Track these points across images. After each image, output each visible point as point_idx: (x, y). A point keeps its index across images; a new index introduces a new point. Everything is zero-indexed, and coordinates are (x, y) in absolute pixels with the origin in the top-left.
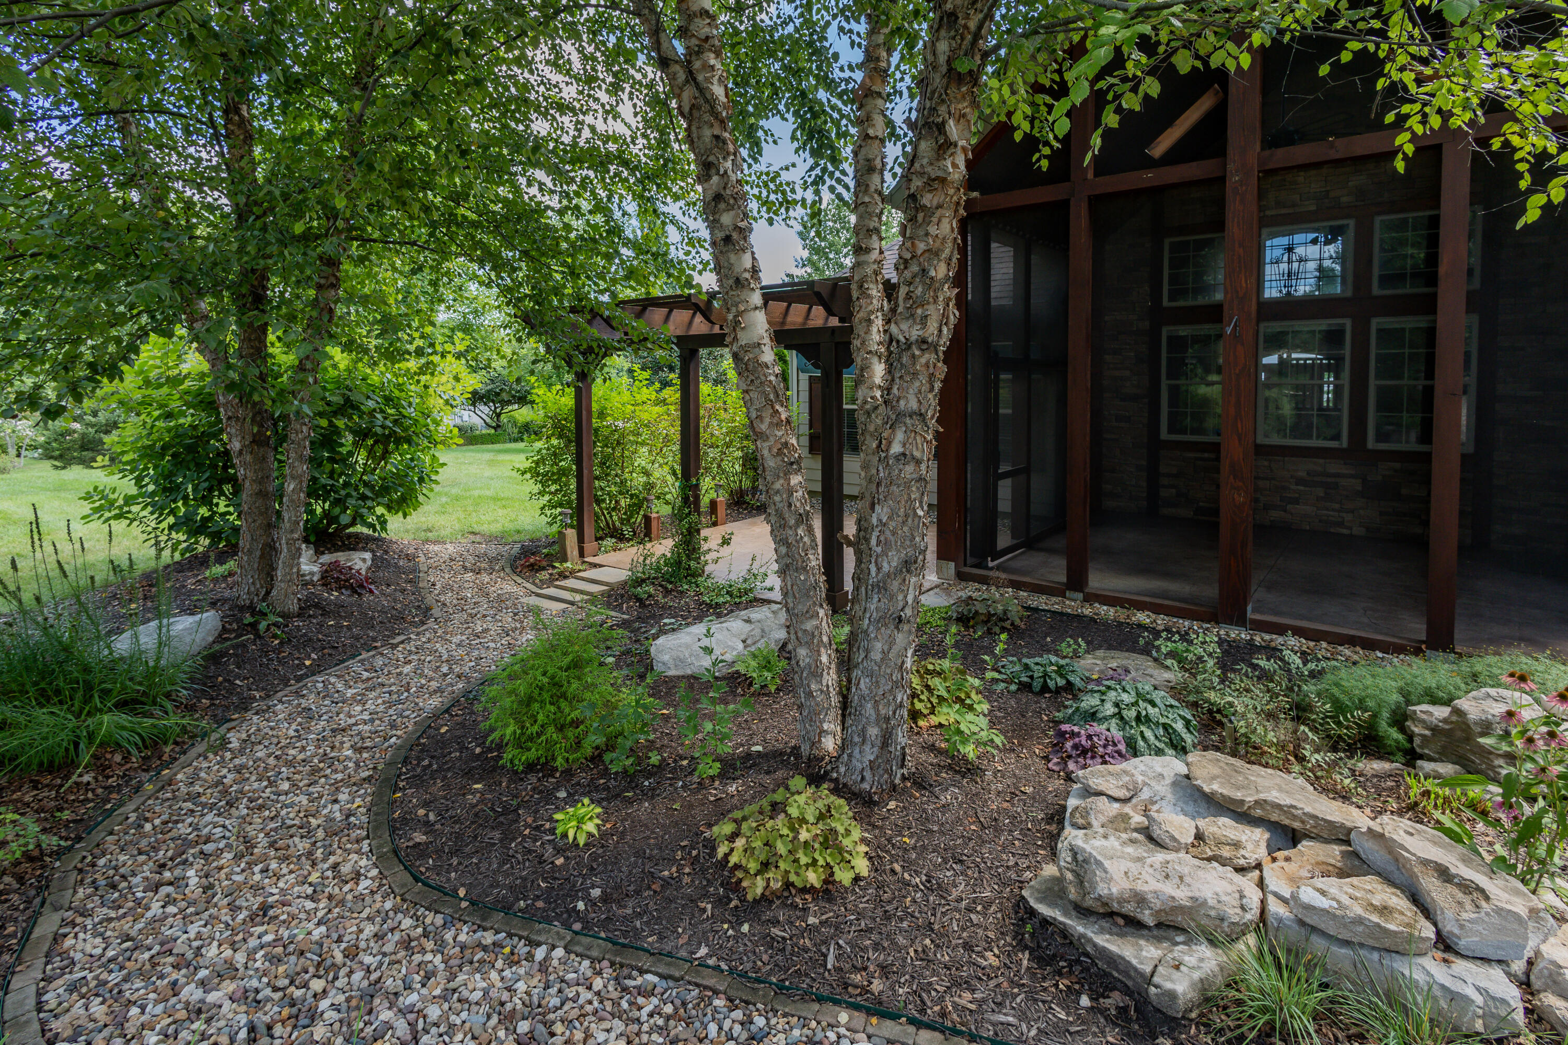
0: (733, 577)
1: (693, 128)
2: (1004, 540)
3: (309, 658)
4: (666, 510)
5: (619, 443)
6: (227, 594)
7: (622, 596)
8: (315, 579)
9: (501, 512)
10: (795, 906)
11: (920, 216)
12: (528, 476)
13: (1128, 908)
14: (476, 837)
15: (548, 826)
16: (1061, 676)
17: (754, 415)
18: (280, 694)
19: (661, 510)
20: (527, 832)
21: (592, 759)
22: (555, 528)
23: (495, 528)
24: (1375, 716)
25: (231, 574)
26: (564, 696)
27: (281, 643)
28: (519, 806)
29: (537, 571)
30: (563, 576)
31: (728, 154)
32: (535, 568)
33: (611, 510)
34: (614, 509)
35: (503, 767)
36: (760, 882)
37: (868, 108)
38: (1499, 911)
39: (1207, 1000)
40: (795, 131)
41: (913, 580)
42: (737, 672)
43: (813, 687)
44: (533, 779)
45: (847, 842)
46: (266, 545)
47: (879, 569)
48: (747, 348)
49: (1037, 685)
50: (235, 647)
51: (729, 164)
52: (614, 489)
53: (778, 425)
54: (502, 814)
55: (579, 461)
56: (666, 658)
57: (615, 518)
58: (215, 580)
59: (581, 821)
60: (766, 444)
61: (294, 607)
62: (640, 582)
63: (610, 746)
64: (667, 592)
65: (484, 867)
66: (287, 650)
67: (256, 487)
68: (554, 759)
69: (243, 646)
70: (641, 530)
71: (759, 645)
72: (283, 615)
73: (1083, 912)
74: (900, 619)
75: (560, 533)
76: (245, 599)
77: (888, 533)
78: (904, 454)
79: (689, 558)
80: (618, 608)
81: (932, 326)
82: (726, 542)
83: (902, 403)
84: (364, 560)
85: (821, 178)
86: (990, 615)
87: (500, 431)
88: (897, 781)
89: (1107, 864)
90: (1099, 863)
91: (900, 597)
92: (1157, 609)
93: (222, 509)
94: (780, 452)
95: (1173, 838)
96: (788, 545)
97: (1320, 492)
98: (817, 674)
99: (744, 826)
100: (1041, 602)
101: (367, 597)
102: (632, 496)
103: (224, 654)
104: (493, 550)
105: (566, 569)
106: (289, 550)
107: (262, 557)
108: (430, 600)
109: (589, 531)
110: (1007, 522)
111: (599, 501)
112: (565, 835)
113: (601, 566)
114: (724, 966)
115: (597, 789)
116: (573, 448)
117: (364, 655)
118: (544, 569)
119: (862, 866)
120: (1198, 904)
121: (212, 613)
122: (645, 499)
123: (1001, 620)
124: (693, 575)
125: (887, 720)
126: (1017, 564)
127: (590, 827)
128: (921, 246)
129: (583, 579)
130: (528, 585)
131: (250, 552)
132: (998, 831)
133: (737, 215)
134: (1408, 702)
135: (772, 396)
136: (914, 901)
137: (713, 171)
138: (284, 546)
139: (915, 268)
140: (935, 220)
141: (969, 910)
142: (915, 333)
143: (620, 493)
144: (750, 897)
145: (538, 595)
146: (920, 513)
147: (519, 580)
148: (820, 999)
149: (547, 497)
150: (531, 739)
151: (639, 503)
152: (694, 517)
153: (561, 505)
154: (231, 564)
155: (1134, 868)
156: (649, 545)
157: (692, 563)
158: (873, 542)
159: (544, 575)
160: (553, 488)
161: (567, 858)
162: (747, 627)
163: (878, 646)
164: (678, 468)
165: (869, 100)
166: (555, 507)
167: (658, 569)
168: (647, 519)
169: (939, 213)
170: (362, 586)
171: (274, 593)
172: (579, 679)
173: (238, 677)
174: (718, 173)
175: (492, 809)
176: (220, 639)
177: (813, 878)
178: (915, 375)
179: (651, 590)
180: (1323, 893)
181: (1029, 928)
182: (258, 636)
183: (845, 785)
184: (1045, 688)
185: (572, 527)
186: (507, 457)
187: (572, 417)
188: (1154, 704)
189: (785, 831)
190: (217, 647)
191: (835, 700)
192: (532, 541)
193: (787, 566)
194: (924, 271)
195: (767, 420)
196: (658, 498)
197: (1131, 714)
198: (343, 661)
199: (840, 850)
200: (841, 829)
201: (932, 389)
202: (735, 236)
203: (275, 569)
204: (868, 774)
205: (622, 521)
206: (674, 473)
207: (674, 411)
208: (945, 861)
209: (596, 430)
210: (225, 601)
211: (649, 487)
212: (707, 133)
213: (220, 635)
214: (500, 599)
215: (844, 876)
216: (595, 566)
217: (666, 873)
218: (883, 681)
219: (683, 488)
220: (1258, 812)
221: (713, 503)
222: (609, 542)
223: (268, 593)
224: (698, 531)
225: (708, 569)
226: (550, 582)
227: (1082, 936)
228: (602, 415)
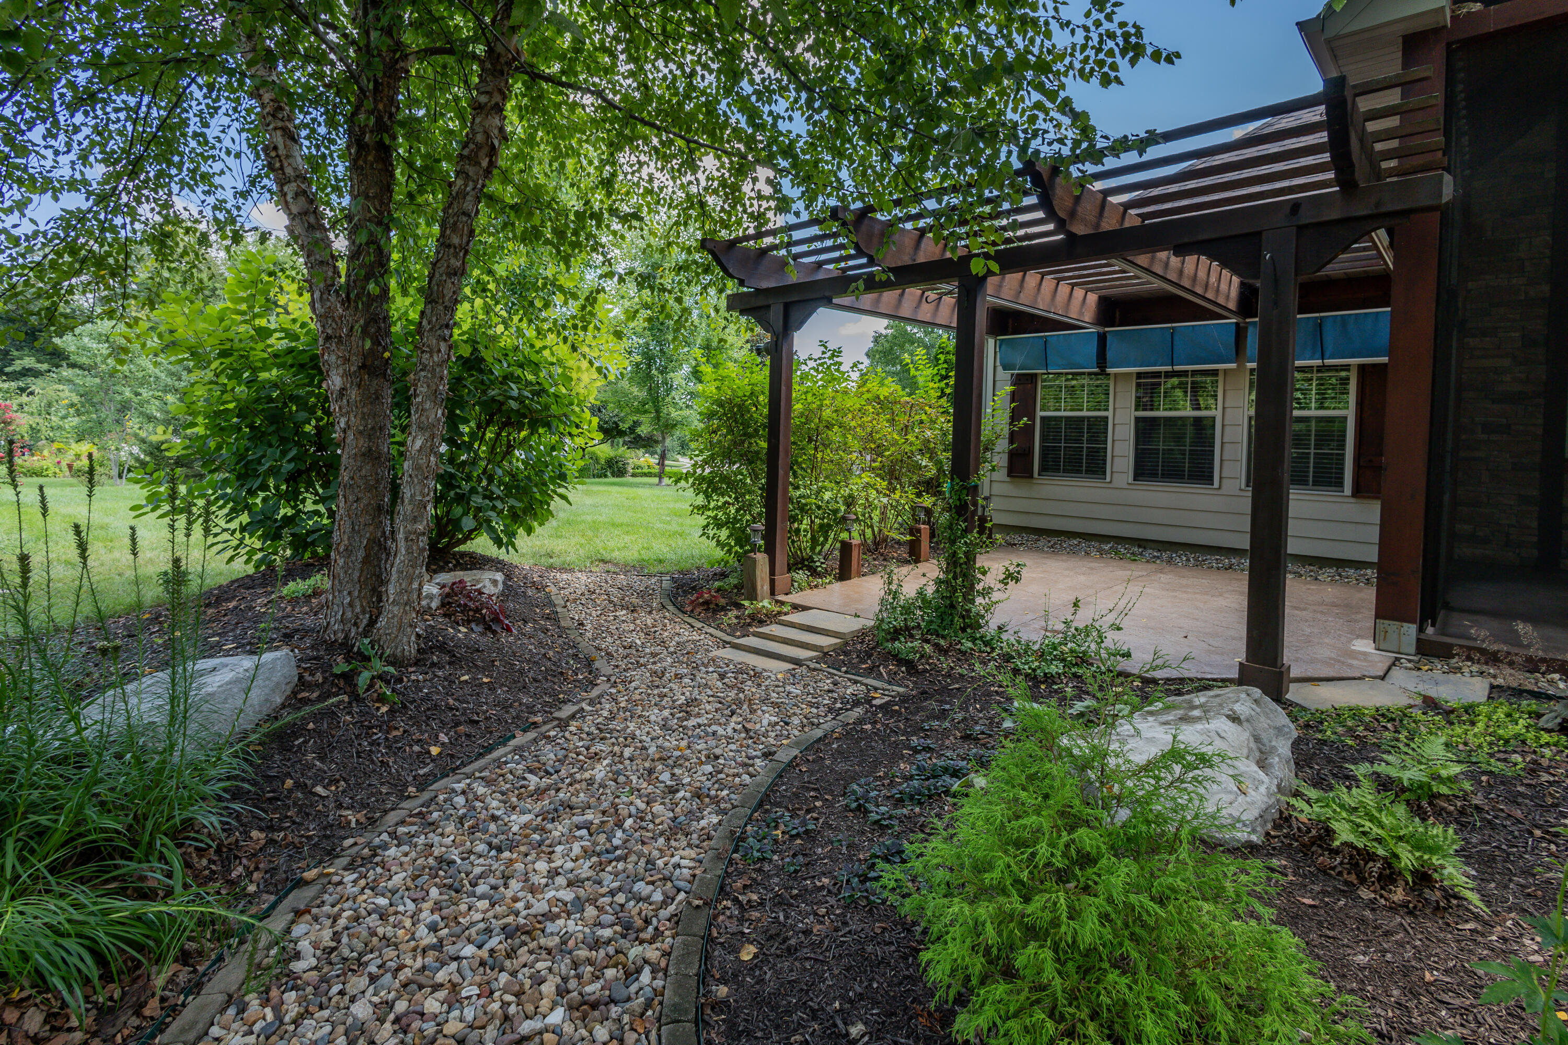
3: (436, 742)
6: (309, 622)
7: (869, 654)
8: (434, 605)
18: (392, 817)
23: (631, 555)
25: (316, 593)
27: (391, 711)
29: (717, 611)
30: (758, 619)
32: (708, 609)
46: (373, 541)
50: (317, 717)
57: (802, 543)
58: (294, 601)
61: (409, 648)
66: (401, 723)
67: (363, 443)
69: (330, 714)
70: (834, 562)
72: (393, 661)
76: (336, 631)
84: (495, 582)
93: (309, 506)
101: (504, 637)
103: (296, 730)
104: (639, 583)
105: (759, 610)
106: (409, 551)
107: (366, 561)
108: (585, 645)
109: (781, 558)
113: (807, 608)
117: (521, 739)
118: (725, 609)
121: (285, 650)
122: (844, 519)
124: (972, 627)
129: (792, 625)
130: (714, 632)
131: (349, 551)
138: (402, 545)
145: (735, 646)
147: (696, 624)
154: (319, 580)
159: (730, 618)
168: (845, 546)
170: (496, 620)
171: (382, 622)
173: (319, 778)
176: (294, 700)
182: (356, 698)
190: (288, 718)
192: (681, 573)
198: (489, 749)
203: (384, 582)
205: (811, 548)
210: (306, 632)
213: (294, 693)
216: (801, 607)
219: (955, 491)
222: (801, 576)
223: (372, 622)
226: (743, 628)
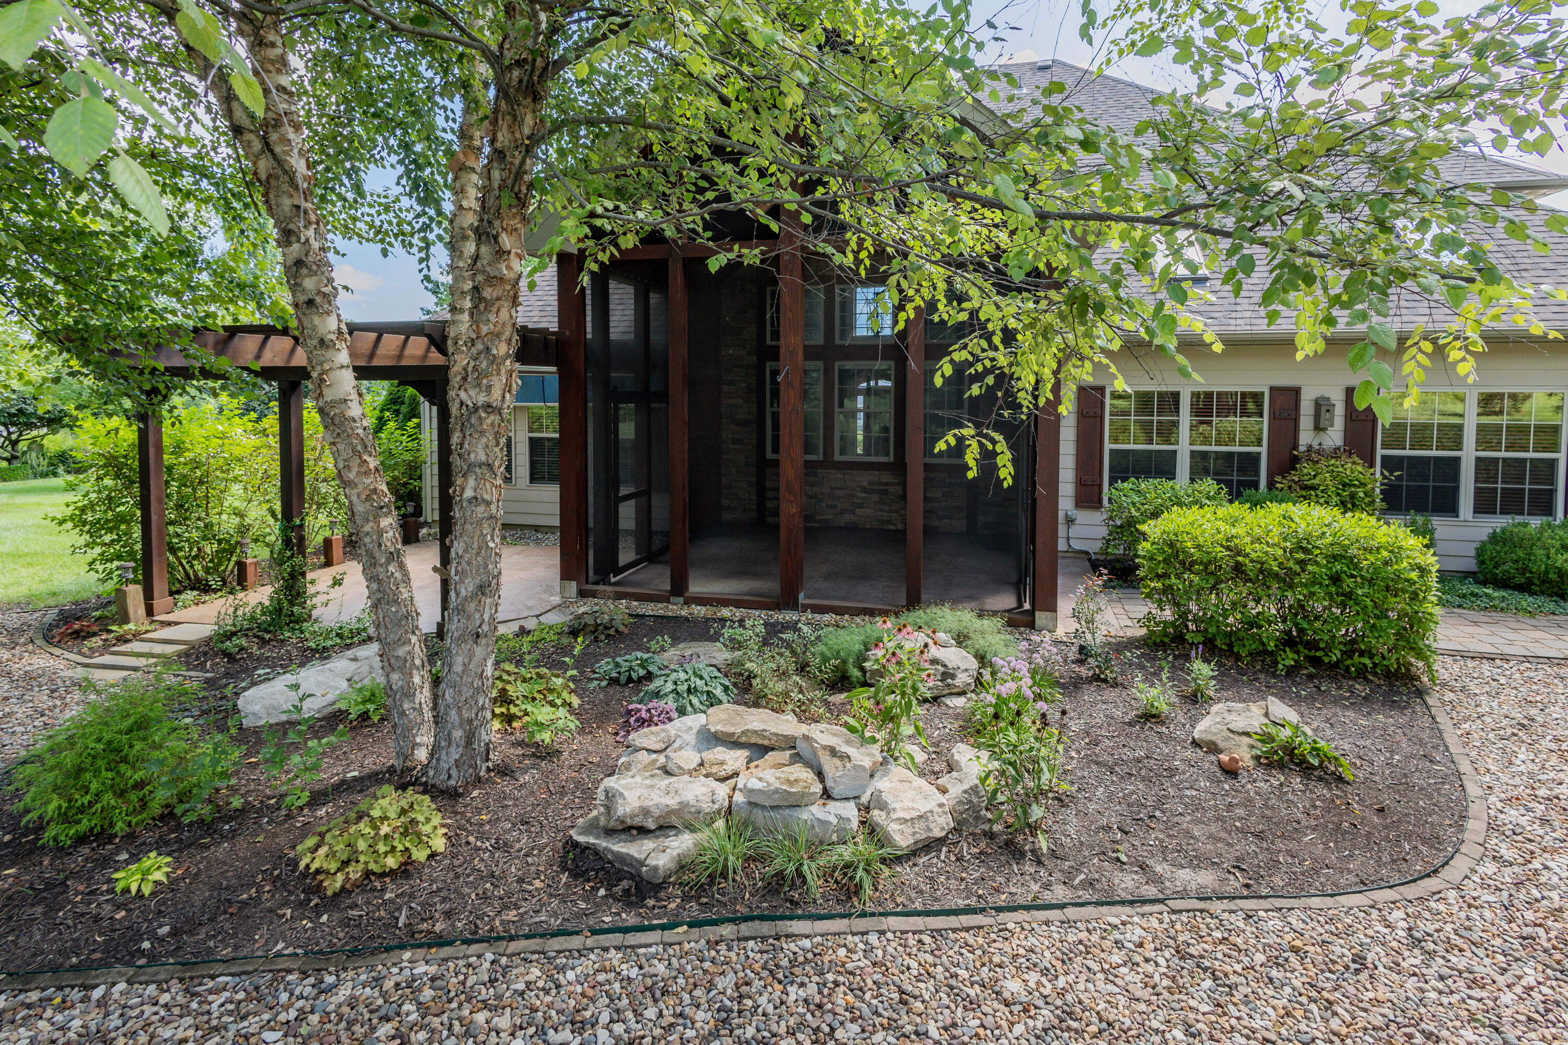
0: (345, 618)
1: (271, 195)
2: (626, 555)
4: (264, 553)
5: (201, 482)
7: (205, 654)
9: (24, 572)
10: (374, 890)
11: (482, 306)
12: (69, 525)
13: (637, 821)
14: (10, 918)
15: (105, 887)
16: (644, 668)
17: (341, 465)
19: (257, 554)
20: (79, 898)
21: (162, 818)
22: (110, 585)
23: (20, 591)
24: (844, 662)
26: (125, 760)
28: (67, 878)
29: (84, 638)
30: (123, 640)
31: (310, 223)
32: (79, 636)
33: (190, 559)
34: (196, 557)
35: (44, 847)
36: (340, 877)
37: (463, 181)
38: (855, 767)
39: (682, 867)
40: (401, 177)
41: (488, 601)
42: (340, 710)
43: (406, 706)
44: (85, 850)
45: (426, 829)
47: (457, 595)
48: (334, 403)
49: (623, 679)
51: (311, 233)
52: (195, 535)
53: (367, 473)
54: (44, 890)
55: (145, 504)
56: (256, 708)
57: (198, 567)
59: (146, 873)
60: (355, 491)
62: (230, 636)
63: (182, 798)
64: (264, 642)
65: (22, 942)
68: (112, 825)
70: (232, 580)
71: (366, 682)
73: (610, 832)
74: (478, 635)
75: (118, 591)
77: (464, 564)
78: (476, 498)
79: (292, 603)
80: (202, 667)
81: (496, 393)
82: (337, 582)
83: (472, 456)
85: (429, 226)
86: (597, 625)
87: (16, 464)
88: (482, 774)
89: (626, 794)
90: (621, 794)
91: (477, 616)
92: (738, 604)
94: (368, 499)
95: (680, 768)
96: (379, 581)
97: (876, 497)
98: (409, 694)
99: (328, 836)
100: (649, 609)
102: (220, 542)
104: (14, 620)
105: (127, 633)
109: (160, 586)
110: (631, 540)
111: (173, 550)
112: (127, 890)
113: (176, 623)
114: (300, 951)
115: (167, 843)
116: (136, 489)
118: (95, 634)
119: (439, 844)
120: (684, 805)
122: (238, 543)
123: (606, 628)
124: (295, 621)
125: (470, 721)
126: (638, 577)
127: (159, 876)
128: (484, 329)
129: (151, 640)
130: (71, 656)
132: (563, 794)
133: (320, 281)
134: (867, 650)
135: (359, 448)
136: (482, 860)
137: (293, 239)
139: (480, 346)
140: (494, 309)
141: (527, 855)
142: (481, 399)
143: (205, 538)
144: (329, 893)
145: (86, 665)
146: (491, 545)
147: (57, 651)
148: (387, 950)
149: (98, 550)
150: (82, 810)
151: (229, 548)
152: (298, 560)
153: (119, 557)
155: (645, 792)
156: (241, 595)
157: (295, 609)
158: (453, 572)
159: (96, 642)
160: (107, 538)
161: (129, 911)
162: (354, 665)
163: (459, 660)
164: (278, 507)
165: (463, 173)
166: (111, 561)
167: (253, 619)
168: (241, 566)
169: (497, 304)
172: (144, 739)
174: (299, 241)
175: (32, 888)
177: (391, 862)
178: (482, 433)
179: (243, 642)
180: (761, 779)
181: (571, 855)
183: (433, 786)
184: (630, 680)
185: (136, 582)
186: (32, 499)
187: (135, 453)
188: (701, 678)
189: (368, 830)
191: (428, 715)
192: (76, 603)
193: (379, 600)
194: (488, 349)
195: (355, 470)
196: (256, 541)
197: (683, 688)
199: (419, 835)
200: (421, 818)
201: (497, 444)
202: (318, 300)
204: (454, 772)
205: (207, 571)
206: (273, 514)
207: (274, 442)
208: (514, 825)
209: (170, 469)
211: (243, 530)
212: (287, 202)
214: (29, 677)
215: (420, 855)
216: (169, 624)
217: (245, 896)
218: (464, 689)
219: (283, 530)
220: (743, 739)
221: (328, 543)
222: (189, 595)
224: (303, 574)
225: (315, 613)
226: (106, 648)
227: (606, 849)
228: (179, 449)
